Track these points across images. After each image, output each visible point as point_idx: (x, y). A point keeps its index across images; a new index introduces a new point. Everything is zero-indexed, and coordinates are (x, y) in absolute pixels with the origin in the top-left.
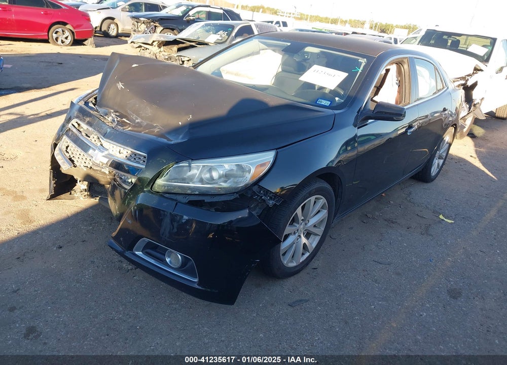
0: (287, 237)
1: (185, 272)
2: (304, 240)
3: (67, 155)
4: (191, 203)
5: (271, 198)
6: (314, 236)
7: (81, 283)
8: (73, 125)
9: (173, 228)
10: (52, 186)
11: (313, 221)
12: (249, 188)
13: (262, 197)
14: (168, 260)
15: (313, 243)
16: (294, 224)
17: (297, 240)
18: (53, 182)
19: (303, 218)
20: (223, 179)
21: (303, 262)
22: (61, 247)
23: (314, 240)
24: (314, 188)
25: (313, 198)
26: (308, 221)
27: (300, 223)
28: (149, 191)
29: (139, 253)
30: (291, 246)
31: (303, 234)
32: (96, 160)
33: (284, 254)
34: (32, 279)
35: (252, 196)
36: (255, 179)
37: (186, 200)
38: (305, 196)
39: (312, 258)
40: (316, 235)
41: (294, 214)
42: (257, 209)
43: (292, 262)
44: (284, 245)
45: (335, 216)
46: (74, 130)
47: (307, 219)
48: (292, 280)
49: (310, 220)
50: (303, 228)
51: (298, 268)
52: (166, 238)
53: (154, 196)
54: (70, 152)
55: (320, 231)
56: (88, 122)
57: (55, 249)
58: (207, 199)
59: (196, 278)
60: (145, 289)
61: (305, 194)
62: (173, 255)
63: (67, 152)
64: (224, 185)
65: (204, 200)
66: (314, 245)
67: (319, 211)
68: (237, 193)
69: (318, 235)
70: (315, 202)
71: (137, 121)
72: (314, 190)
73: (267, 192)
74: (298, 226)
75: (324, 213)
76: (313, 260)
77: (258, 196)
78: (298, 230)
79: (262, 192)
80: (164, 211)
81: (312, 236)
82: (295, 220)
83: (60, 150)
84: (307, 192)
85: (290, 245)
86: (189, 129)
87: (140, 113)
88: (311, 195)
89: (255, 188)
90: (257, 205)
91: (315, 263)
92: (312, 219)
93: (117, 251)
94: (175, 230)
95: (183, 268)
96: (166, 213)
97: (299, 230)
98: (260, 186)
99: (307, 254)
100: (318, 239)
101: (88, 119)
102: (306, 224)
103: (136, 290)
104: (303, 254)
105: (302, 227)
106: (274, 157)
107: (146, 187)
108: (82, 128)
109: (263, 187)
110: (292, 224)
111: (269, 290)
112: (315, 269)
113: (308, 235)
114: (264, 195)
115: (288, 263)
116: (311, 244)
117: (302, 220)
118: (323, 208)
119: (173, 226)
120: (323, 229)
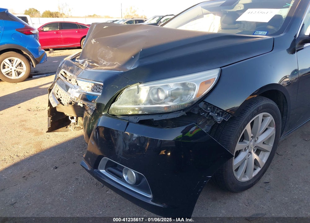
0: (238, 153)
1: (140, 188)
2: (255, 156)
3: (57, 96)
4: (141, 122)
5: (218, 114)
6: (264, 152)
7: (64, 197)
8: (61, 74)
9: (126, 146)
10: (49, 121)
11: (262, 138)
12: (195, 104)
13: (209, 113)
14: (125, 177)
15: (263, 159)
16: (244, 141)
17: (249, 156)
18: (50, 118)
19: (252, 135)
20: (170, 98)
21: (255, 177)
22: (57, 168)
23: (264, 155)
24: (261, 104)
25: (261, 115)
26: (257, 138)
27: (250, 140)
28: (106, 115)
29: (103, 171)
30: (243, 162)
31: (254, 150)
32: (72, 96)
33: (237, 170)
34: (28, 194)
35: (199, 114)
36: (200, 97)
37: (137, 120)
38: (253, 112)
39: (263, 173)
40: (265, 151)
41: (244, 130)
42: (206, 126)
43: (244, 177)
44: (236, 161)
45: (282, 134)
46: (62, 78)
47: (256, 137)
48: (246, 194)
49: (259, 137)
50: (253, 145)
51: (251, 183)
52: (121, 156)
53: (110, 118)
54: (59, 94)
55: (269, 147)
56: (71, 70)
57: (52, 169)
58: (156, 118)
59: (151, 194)
60: (114, 202)
61: (253, 110)
62: (129, 172)
63: (57, 95)
64: (171, 104)
65: (153, 119)
66: (264, 161)
67: (267, 129)
68: (183, 110)
69: (268, 151)
70: (263, 120)
71: (104, 63)
72: (262, 107)
73: (214, 108)
74: (248, 142)
75: (272, 131)
76: (264, 175)
77: (205, 112)
78: (248, 147)
79: (209, 109)
80: (117, 131)
81: (261, 152)
82: (244, 138)
83: (53, 93)
84: (254, 109)
85: (242, 160)
86: (139, 59)
87: (106, 57)
88: (259, 112)
89: (202, 105)
90: (206, 122)
91: (266, 178)
92: (261, 136)
93: (87, 170)
94: (128, 148)
95: (138, 184)
96: (119, 133)
97: (250, 147)
98: (206, 102)
99: (259, 170)
100: (267, 155)
101: (70, 68)
102: (255, 141)
103: (107, 203)
104: (255, 169)
105: (252, 143)
106: (219, 74)
107: (104, 112)
108: (68, 76)
109: (209, 104)
110: (242, 141)
111: (225, 203)
112: (267, 183)
113: (258, 152)
114: (212, 112)
115: (241, 178)
116: (261, 160)
117: (252, 137)
118: (270, 125)
119: (125, 144)
120: (272, 146)
